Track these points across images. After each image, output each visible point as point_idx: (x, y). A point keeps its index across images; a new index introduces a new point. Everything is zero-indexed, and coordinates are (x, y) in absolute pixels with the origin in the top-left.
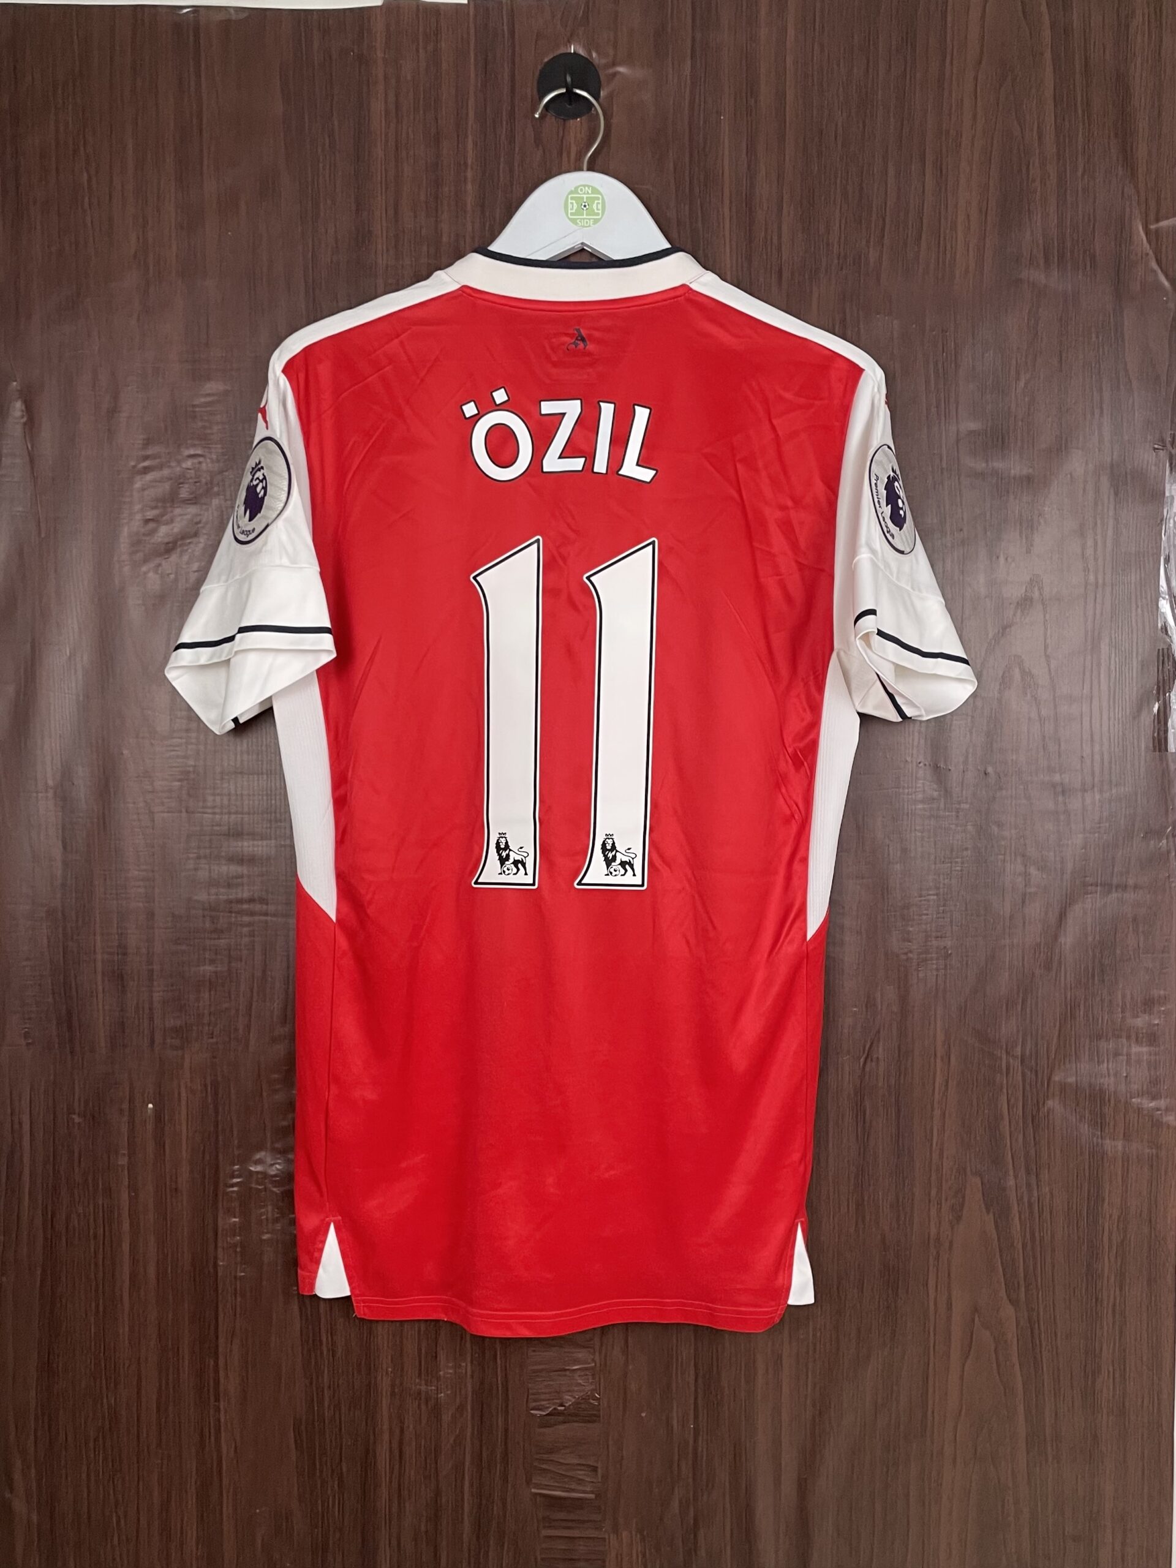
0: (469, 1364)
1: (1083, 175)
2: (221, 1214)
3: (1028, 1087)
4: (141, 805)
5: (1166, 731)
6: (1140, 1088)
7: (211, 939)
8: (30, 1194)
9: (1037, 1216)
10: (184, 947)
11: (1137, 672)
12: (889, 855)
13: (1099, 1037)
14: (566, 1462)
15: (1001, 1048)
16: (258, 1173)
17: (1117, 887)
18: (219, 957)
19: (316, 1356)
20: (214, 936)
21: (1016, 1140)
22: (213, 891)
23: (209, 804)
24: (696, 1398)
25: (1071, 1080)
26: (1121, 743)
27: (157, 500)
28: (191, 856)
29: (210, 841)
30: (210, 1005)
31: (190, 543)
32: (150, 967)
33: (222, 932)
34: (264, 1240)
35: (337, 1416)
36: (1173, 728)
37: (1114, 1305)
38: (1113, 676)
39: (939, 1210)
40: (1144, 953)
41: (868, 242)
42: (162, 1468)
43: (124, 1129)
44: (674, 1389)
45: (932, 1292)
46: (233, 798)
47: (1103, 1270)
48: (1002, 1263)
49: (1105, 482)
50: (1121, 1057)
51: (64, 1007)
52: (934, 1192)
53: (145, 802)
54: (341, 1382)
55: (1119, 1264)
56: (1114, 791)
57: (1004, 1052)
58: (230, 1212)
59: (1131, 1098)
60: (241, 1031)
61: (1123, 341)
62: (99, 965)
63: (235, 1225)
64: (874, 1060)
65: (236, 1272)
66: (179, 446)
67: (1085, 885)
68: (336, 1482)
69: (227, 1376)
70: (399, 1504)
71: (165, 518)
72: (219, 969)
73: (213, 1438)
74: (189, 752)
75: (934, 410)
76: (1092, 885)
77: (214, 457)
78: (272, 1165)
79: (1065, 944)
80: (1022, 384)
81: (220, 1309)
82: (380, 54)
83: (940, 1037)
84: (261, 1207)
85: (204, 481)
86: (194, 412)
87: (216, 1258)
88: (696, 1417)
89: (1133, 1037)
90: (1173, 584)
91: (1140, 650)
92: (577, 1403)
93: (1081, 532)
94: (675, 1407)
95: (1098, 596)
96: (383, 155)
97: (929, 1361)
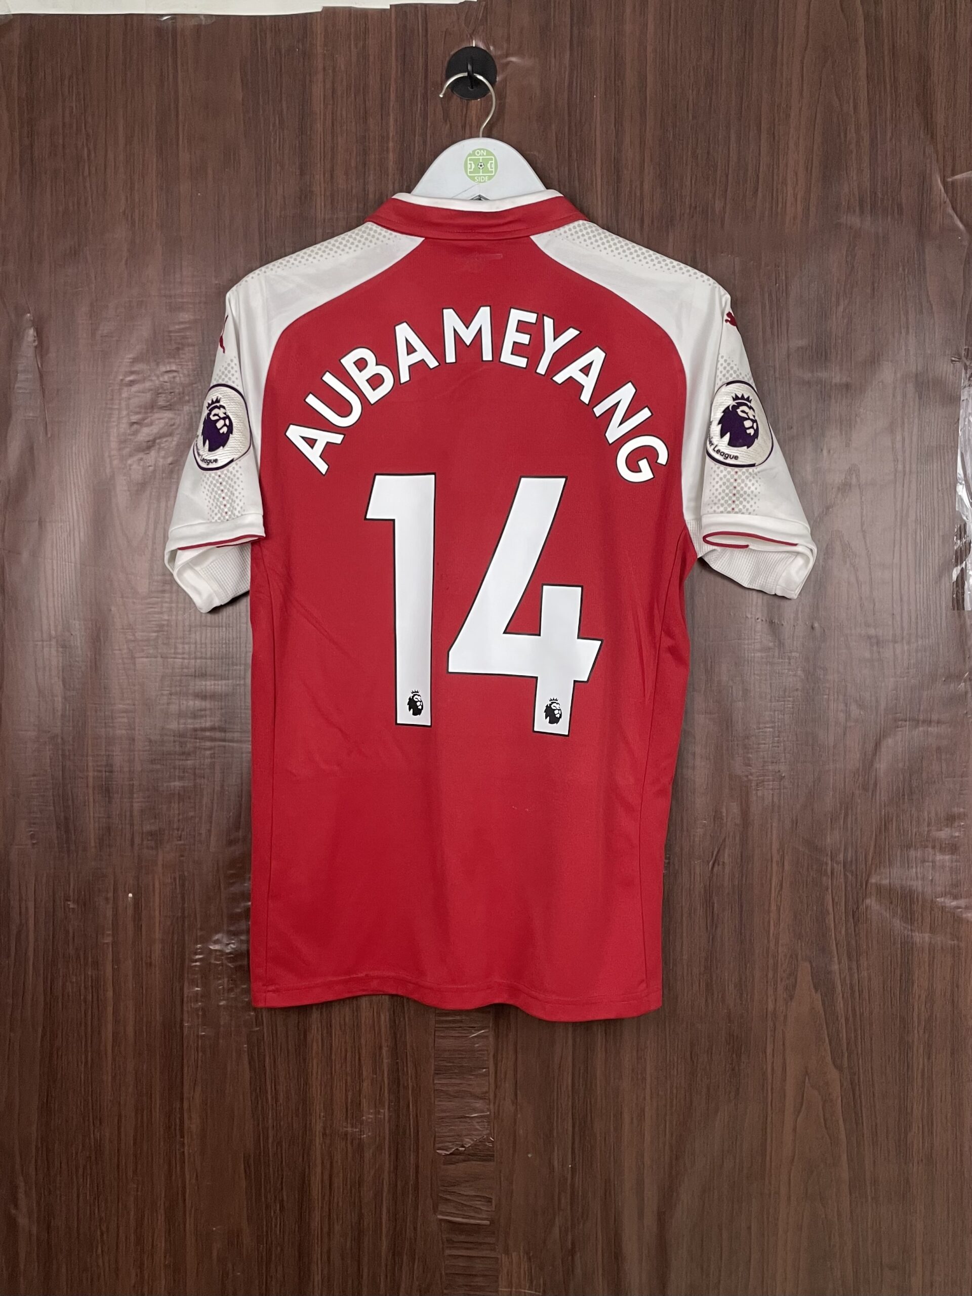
0: (386, 1110)
1: (891, 139)
2: (186, 984)
3: (849, 888)
4: (125, 651)
5: (963, 594)
6: (943, 889)
7: (180, 760)
8: (33, 964)
9: (857, 994)
10: (159, 767)
11: (939, 544)
12: (732, 694)
13: (909, 847)
14: (465, 1193)
15: (827, 855)
16: (216, 951)
17: (924, 722)
18: (186, 775)
19: (262, 1102)
20: (184, 757)
21: (840, 932)
22: (182, 721)
23: (180, 651)
24: (573, 1143)
25: (886, 882)
26: (925, 601)
27: (140, 407)
28: (166, 692)
29: (181, 681)
30: (179, 814)
31: (166, 441)
32: (131, 783)
33: (189, 754)
34: (221, 1006)
35: (279, 1150)
36: (969, 590)
37: (923, 1070)
38: (918, 548)
39: (775, 990)
40: (946, 777)
41: (714, 195)
42: (137, 1191)
43: (109, 913)
44: (555, 1134)
45: (769, 1057)
46: (199, 646)
47: (913, 1041)
48: (828, 1034)
49: (911, 388)
50: (927, 864)
51: (62, 814)
52: (770, 975)
53: (128, 648)
54: (282, 1123)
55: (927, 1036)
56: (920, 643)
57: (829, 858)
58: (193, 983)
59: (936, 897)
60: (204, 836)
61: (925, 272)
62: (91, 780)
63: (197, 994)
64: (721, 863)
65: (198, 1032)
66: (158, 364)
67: (896, 720)
68: (278, 1206)
69: (190, 1118)
70: (329, 1224)
71: (146, 421)
72: (186, 784)
73: (178, 1168)
74: (164, 609)
75: (768, 330)
76: (902, 720)
77: (186, 372)
78: (228, 944)
79: (880, 768)
80: (841, 308)
81: (185, 1061)
82: (319, 50)
83: (775, 846)
84: (220, 979)
85: (177, 391)
86: (170, 336)
87: (182, 1020)
88: (573, 1159)
89: (938, 847)
90: (969, 472)
91: (941, 526)
92: (475, 1145)
93: (891, 429)
94: (556, 1148)
95: (905, 482)
96: (322, 130)
97: (767, 1115)
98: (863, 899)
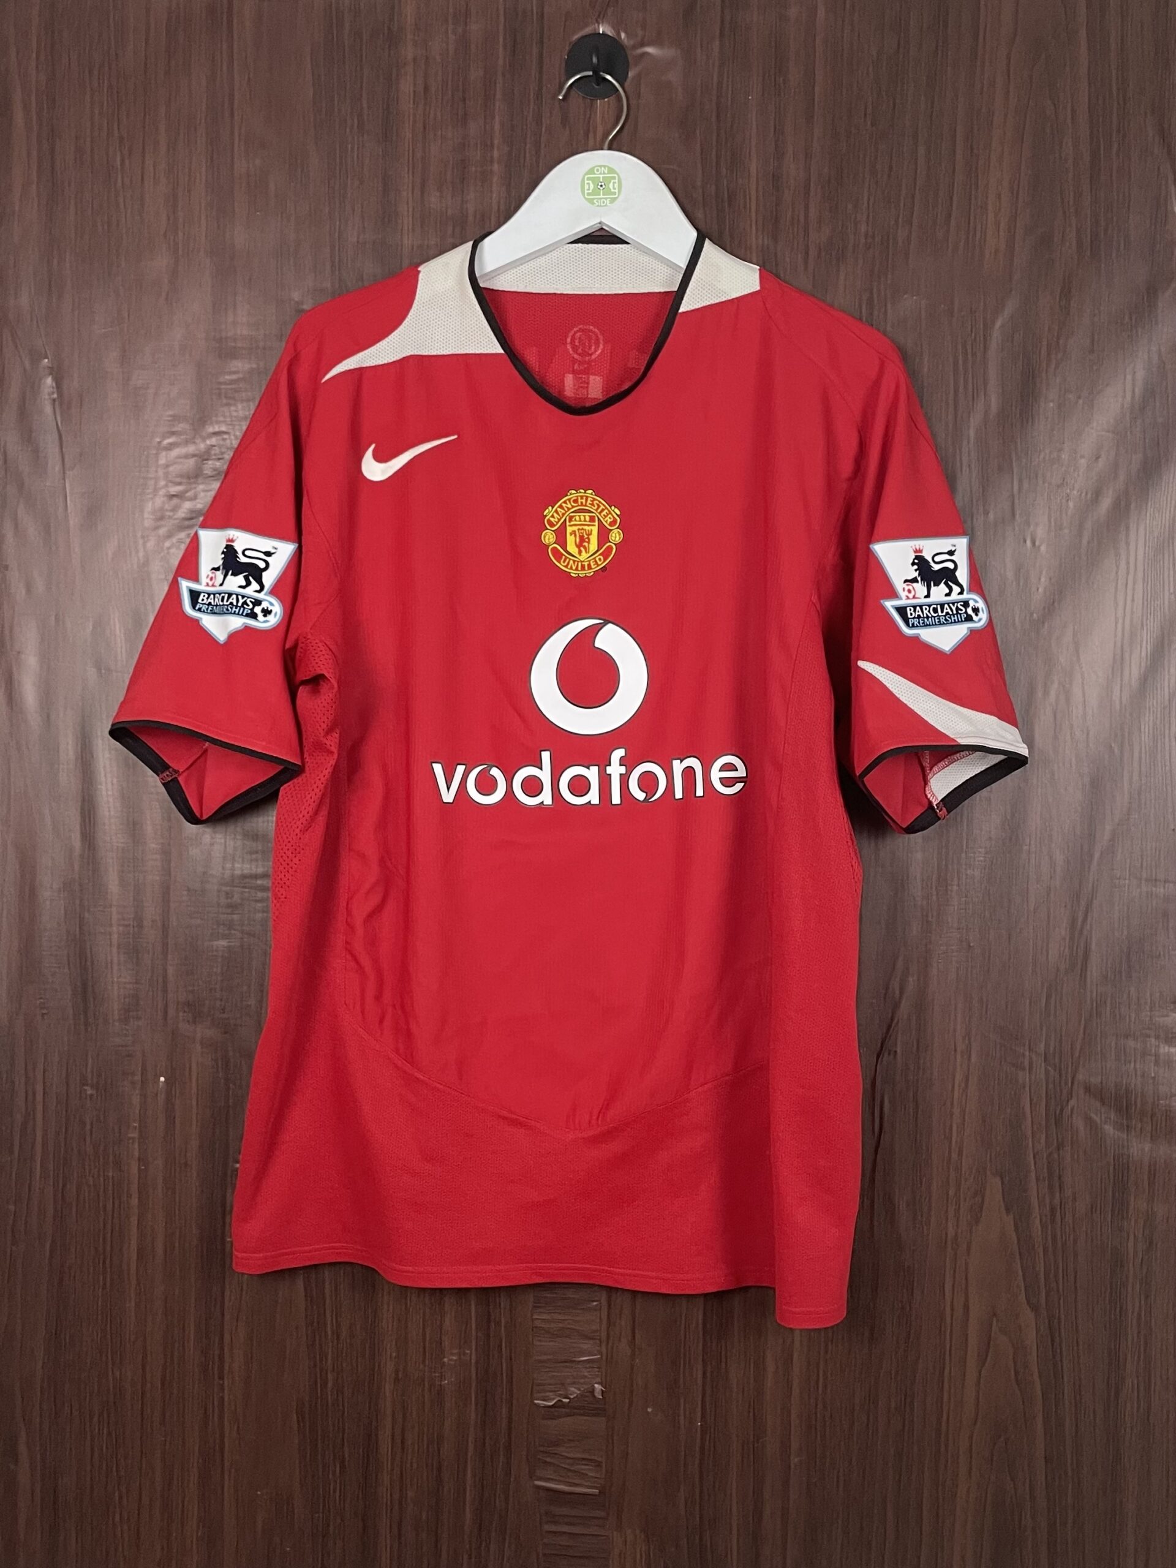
0: (473, 1351)
1: (1117, 154)
2: (230, 1190)
3: (1051, 1086)
6: (1168, 1090)
7: (225, 913)
8: (41, 1162)
9: (1059, 1219)
13: (1127, 1036)
14: (568, 1455)
15: (1024, 1045)
17: (1146, 880)
18: (233, 932)
19: (320, 1338)
20: (229, 911)
21: (1039, 1142)
22: (228, 865)
24: (704, 1396)
27: (181, 476)
32: (165, 941)
33: (236, 907)
35: (340, 1399)
37: (1139, 1315)
39: (957, 1211)
41: (897, 221)
42: (165, 1445)
43: (136, 1100)
44: (681, 1385)
45: (948, 1294)
48: (1022, 1267)
50: (1149, 1057)
51: (80, 979)
54: (344, 1365)
55: (1145, 1271)
57: (1027, 1047)
59: (1158, 1100)
60: (253, 1008)
61: (1157, 322)
62: (115, 936)
64: (892, 1053)
66: (204, 426)
68: (338, 1466)
69: (232, 1354)
70: (401, 1490)
71: (189, 494)
72: (231, 944)
73: (216, 1416)
75: (961, 391)
80: (1053, 365)
81: (227, 1286)
82: (409, 36)
83: (961, 1031)
86: (219, 389)
87: (223, 1235)
88: (703, 1415)
89: (1163, 1036)
92: (582, 1396)
94: (682, 1401)
95: (1129, 581)
96: (411, 136)
97: (944, 1364)
98: (1068, 1101)
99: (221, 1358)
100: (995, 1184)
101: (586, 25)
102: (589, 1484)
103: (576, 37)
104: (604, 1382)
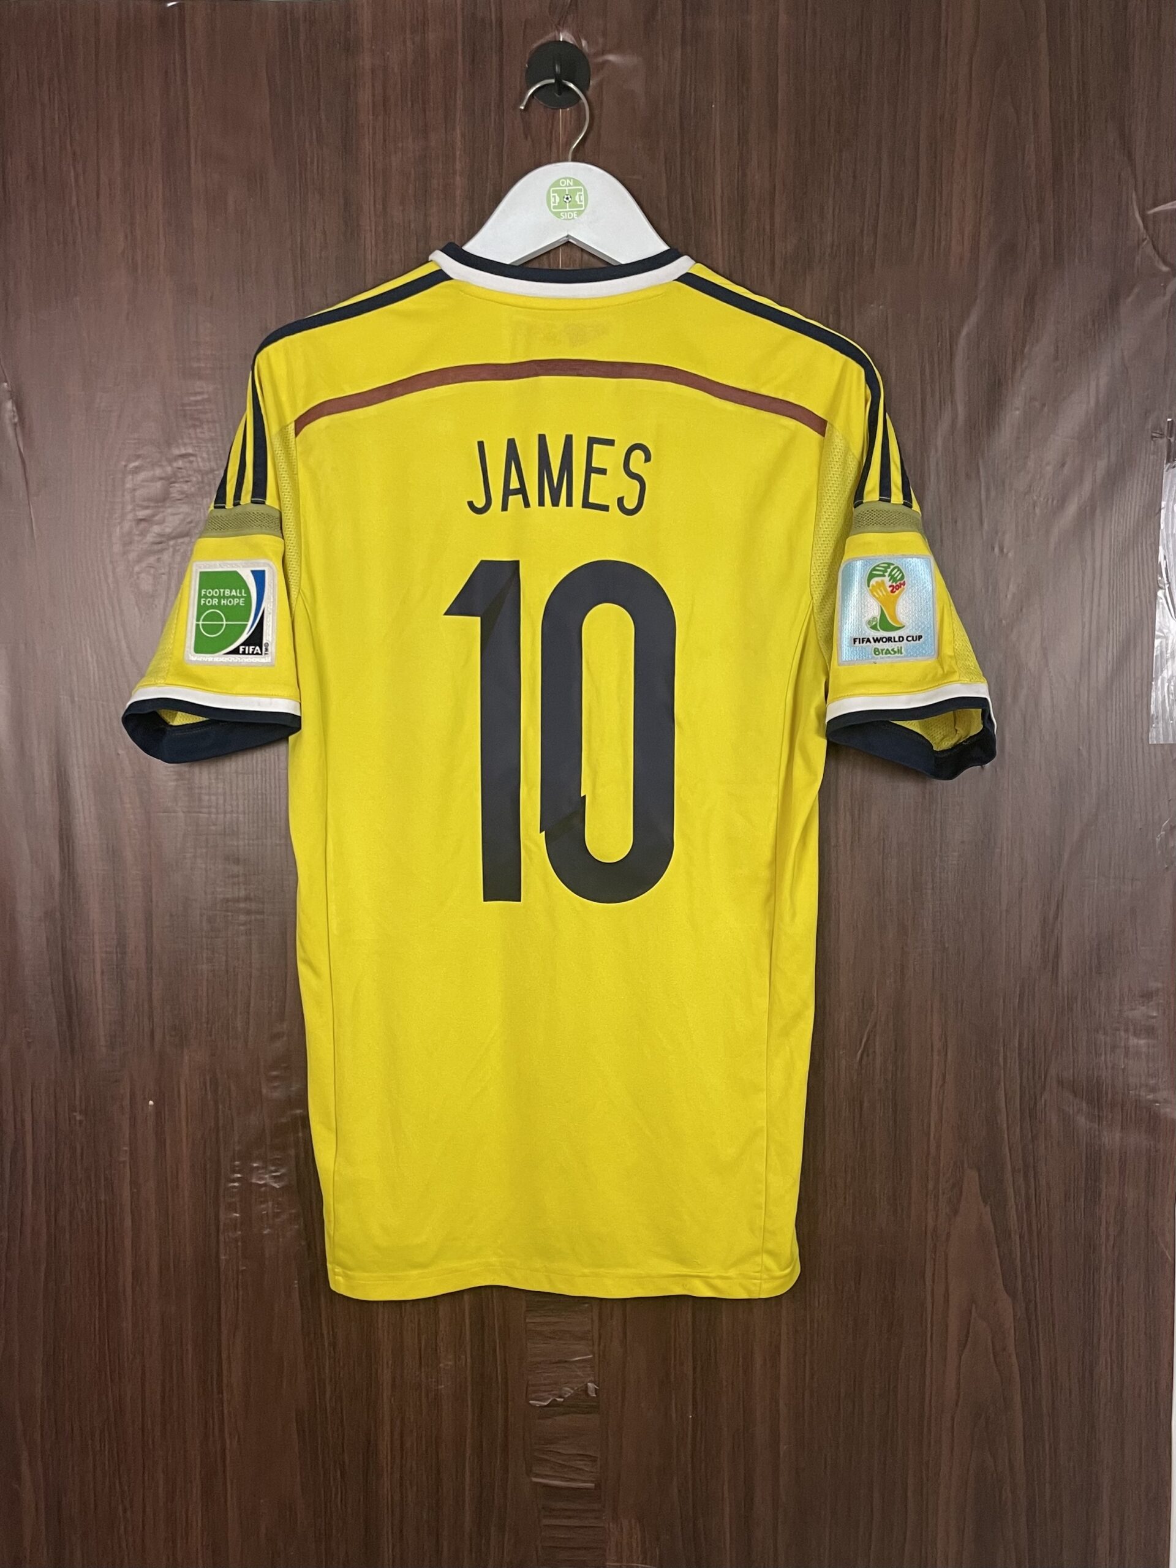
0: (469, 1356)
1: (1079, 160)
2: (222, 1209)
3: (1025, 1080)
7: (208, 938)
8: (33, 1188)
9: (1033, 1206)
13: (1097, 1030)
14: (564, 1452)
15: (999, 1041)
17: (1116, 878)
18: (216, 956)
19: (317, 1349)
21: (1014, 1134)
22: (210, 890)
23: (205, 803)
24: (694, 1390)
25: (1069, 1072)
26: (1118, 733)
27: (149, 500)
28: (188, 855)
29: (207, 840)
30: (208, 1003)
32: (149, 965)
33: (219, 931)
34: (266, 1234)
35: (339, 1405)
37: (1112, 1295)
38: (1110, 667)
39: (937, 1203)
40: (1141, 946)
41: (862, 231)
42: (167, 1460)
43: (126, 1126)
44: (673, 1380)
45: (929, 1283)
46: (228, 797)
47: (1100, 1260)
48: (999, 1257)
50: (1118, 1050)
51: (64, 1006)
52: (931, 1186)
54: (342, 1374)
57: (1001, 1045)
58: (231, 1207)
59: (1128, 1090)
60: (239, 1029)
61: (1119, 328)
62: (98, 964)
63: (236, 1221)
64: (871, 1053)
65: (238, 1267)
66: (169, 445)
68: (339, 1472)
69: (230, 1368)
70: (401, 1492)
71: (157, 518)
72: (216, 967)
73: (217, 1430)
77: (205, 455)
79: (1062, 936)
81: (223, 1302)
82: (366, 43)
83: (937, 1031)
84: (261, 1202)
85: (194, 479)
86: (184, 410)
87: (218, 1252)
88: (695, 1408)
89: (1131, 1028)
92: (576, 1395)
94: (674, 1396)
95: (1095, 586)
96: (371, 148)
97: (926, 1352)
98: (1041, 1093)
99: (220, 1374)
100: (972, 1177)
101: (546, 33)
102: (583, 1478)
103: (535, 45)
104: (597, 1379)
